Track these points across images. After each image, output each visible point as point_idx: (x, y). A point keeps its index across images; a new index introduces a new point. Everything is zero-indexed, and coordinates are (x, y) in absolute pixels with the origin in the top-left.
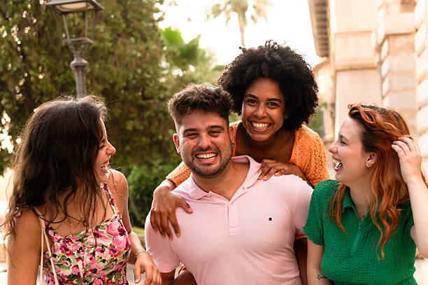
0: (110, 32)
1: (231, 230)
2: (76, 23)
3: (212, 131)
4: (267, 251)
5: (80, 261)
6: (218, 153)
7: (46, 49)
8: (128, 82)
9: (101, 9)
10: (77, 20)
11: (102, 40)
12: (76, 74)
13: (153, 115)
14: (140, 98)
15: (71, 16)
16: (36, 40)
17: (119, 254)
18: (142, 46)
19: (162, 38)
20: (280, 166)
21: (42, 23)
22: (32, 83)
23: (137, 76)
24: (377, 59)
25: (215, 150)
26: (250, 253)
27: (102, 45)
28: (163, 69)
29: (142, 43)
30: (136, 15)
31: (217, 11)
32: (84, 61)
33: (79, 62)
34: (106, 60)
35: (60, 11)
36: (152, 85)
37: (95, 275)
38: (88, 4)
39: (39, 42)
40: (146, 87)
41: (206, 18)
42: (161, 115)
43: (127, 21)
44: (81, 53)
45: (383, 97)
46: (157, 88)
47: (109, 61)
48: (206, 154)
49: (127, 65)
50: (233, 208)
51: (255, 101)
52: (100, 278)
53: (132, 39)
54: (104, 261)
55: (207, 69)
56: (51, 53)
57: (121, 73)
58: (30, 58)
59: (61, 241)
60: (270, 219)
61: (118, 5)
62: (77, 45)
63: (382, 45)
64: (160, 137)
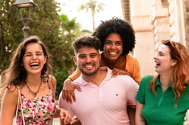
0: (39, 16)
1: (99, 99)
2: (24, 12)
3: (92, 55)
4: (116, 110)
5: (34, 111)
6: (94, 65)
7: (11, 22)
8: (45, 36)
9: (36, 6)
10: (25, 11)
11: (35, 19)
12: (25, 33)
13: (56, 50)
14: (51, 43)
15: (22, 9)
16: (7, 19)
17: (51, 110)
18: (52, 22)
19: (60, 18)
20: (121, 71)
21: (10, 12)
22: (4, 37)
23: (49, 34)
24: (152, 27)
25: (93, 63)
26: (107, 110)
27: (35, 21)
28: (60, 31)
29: (52, 20)
30: (50, 9)
31: (83, 8)
32: (28, 28)
33: (26, 28)
34: (36, 28)
35: (19, 7)
36: (55, 38)
37: (39, 119)
38: (31, 4)
39: (8, 20)
40: (53, 39)
41: (78, 10)
42: (59, 50)
43: (45, 11)
44: (27, 24)
45: (155, 43)
46: (58, 39)
47: (38, 28)
48: (89, 65)
49: (45, 30)
50: (100, 90)
51: (110, 43)
52: (41, 121)
53: (48, 19)
54: (44, 113)
55: (79, 31)
56: (13, 24)
57: (43, 33)
58: (4, 26)
59: (26, 102)
60: (117, 95)
61: (42, 5)
62: (25, 21)
63: (154, 21)
64: (59, 60)
